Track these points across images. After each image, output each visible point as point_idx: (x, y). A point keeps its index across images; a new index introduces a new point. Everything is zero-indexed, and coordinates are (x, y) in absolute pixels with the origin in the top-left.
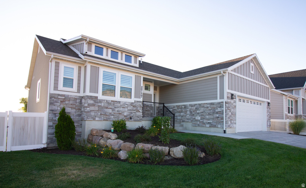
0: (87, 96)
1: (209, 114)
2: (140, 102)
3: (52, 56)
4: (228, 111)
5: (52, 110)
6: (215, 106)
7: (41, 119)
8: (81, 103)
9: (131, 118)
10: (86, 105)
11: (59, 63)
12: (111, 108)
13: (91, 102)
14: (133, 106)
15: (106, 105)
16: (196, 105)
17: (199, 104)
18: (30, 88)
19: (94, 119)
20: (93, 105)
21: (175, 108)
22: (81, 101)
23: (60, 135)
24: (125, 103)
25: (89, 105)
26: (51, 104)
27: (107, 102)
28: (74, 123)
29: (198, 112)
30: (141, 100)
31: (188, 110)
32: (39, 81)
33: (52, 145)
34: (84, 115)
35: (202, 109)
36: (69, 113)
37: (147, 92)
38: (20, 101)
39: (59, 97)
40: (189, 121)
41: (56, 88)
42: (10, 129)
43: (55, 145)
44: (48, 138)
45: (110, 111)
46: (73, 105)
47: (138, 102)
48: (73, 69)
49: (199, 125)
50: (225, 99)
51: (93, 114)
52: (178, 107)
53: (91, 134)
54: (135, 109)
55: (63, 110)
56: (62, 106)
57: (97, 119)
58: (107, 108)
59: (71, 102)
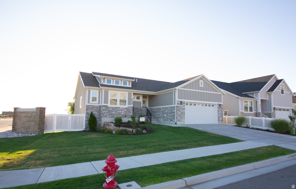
0: (103, 105)
1: (170, 114)
2: (131, 107)
3: (87, 88)
4: (178, 111)
5: (87, 113)
6: (172, 109)
7: (83, 117)
8: (100, 109)
9: (126, 116)
10: (102, 110)
11: (90, 90)
12: (115, 111)
13: (105, 108)
14: (127, 110)
15: (112, 110)
16: (164, 108)
17: (166, 108)
18: (76, 99)
19: (106, 117)
20: (106, 110)
21: (155, 110)
22: (100, 108)
23: (90, 124)
24: (122, 108)
25: (104, 110)
26: (87, 110)
27: (113, 108)
28: (96, 119)
29: (165, 112)
30: (132, 106)
31: (161, 111)
32: (81, 97)
33: (87, 129)
34: (101, 115)
35: (167, 110)
36: (95, 114)
37: (138, 100)
38: (68, 105)
39: (90, 106)
40: (162, 117)
41: (89, 102)
42: (70, 122)
43: (88, 129)
44: (86, 126)
45: (114, 112)
46: (97, 110)
47: (130, 107)
48: (96, 92)
49: (166, 120)
50: (176, 105)
51: (105, 114)
52: (157, 109)
53: (104, 125)
54: (128, 111)
55: (92, 113)
56: (91, 111)
57: (107, 117)
58: (113, 111)
59: (96, 109)
